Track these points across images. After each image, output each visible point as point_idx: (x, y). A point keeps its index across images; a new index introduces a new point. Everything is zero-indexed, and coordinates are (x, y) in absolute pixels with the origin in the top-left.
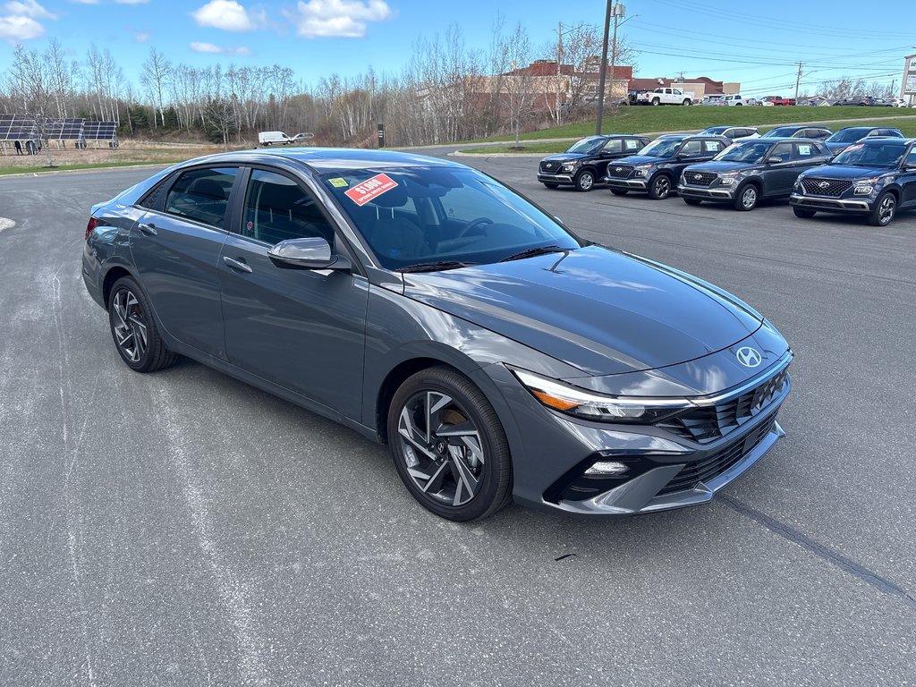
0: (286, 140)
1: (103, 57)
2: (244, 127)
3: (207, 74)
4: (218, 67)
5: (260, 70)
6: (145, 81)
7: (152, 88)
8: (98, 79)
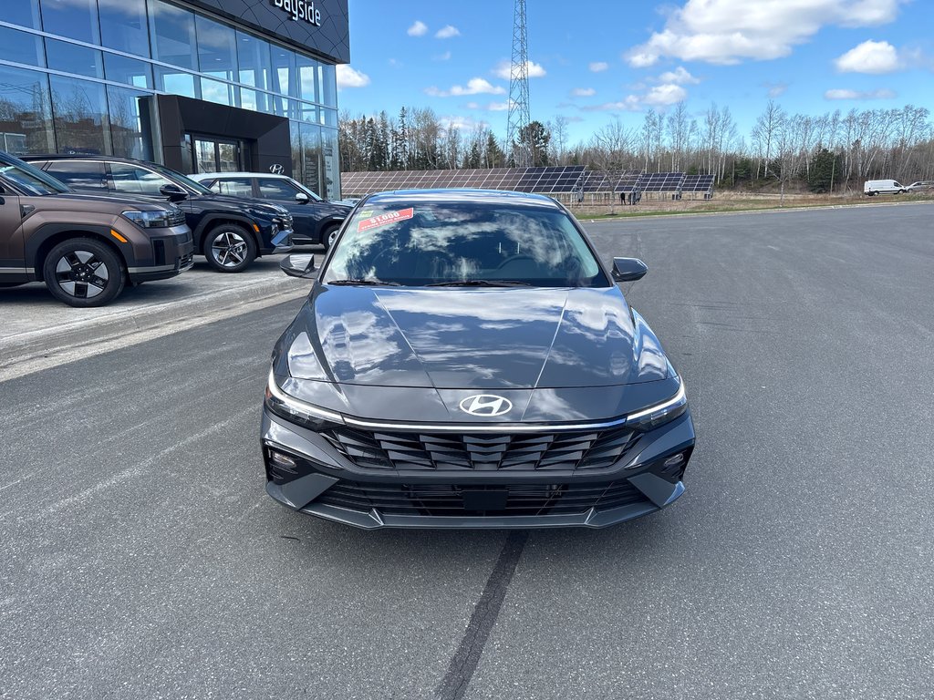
0: (898, 188)
1: (721, 114)
2: (854, 175)
3: (822, 122)
4: (837, 114)
5: (887, 113)
6: (756, 134)
7: (762, 141)
8: (711, 135)
